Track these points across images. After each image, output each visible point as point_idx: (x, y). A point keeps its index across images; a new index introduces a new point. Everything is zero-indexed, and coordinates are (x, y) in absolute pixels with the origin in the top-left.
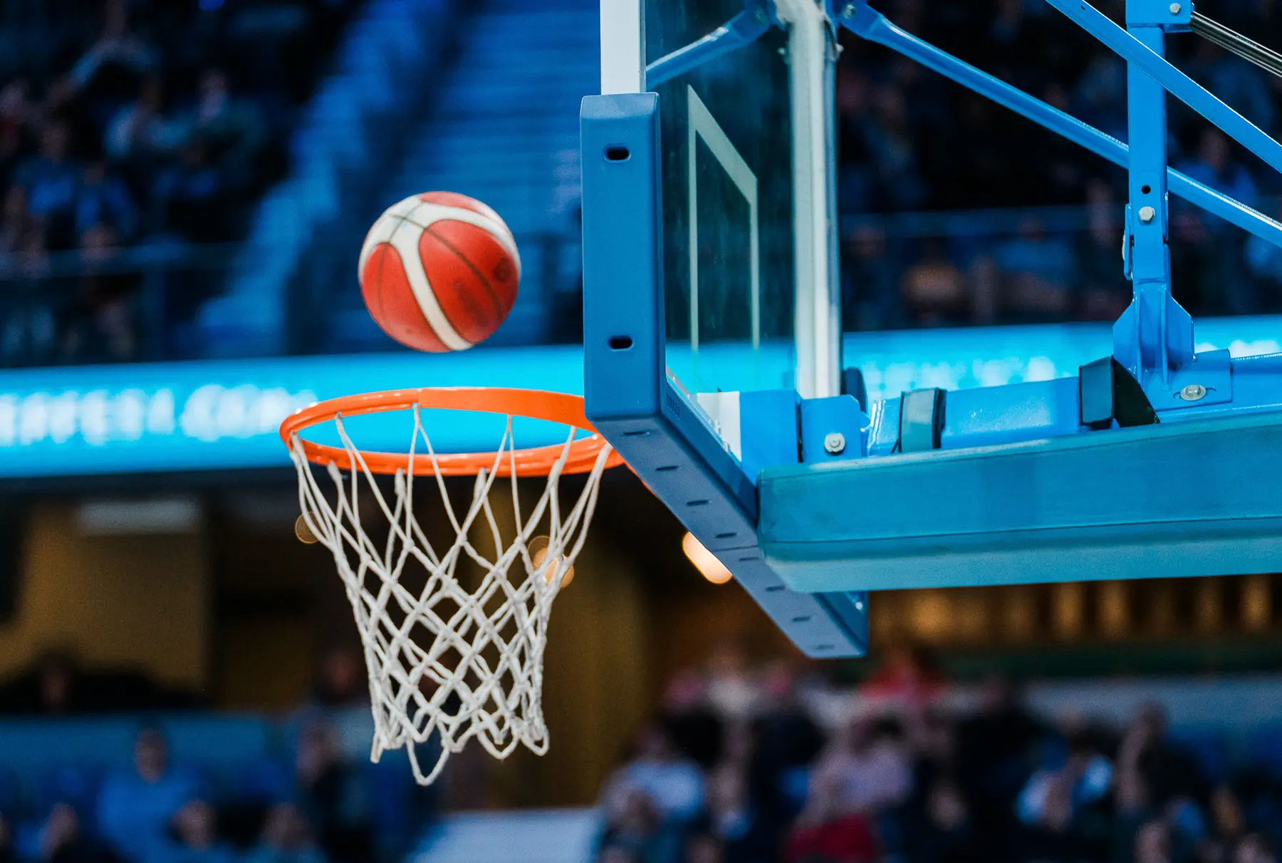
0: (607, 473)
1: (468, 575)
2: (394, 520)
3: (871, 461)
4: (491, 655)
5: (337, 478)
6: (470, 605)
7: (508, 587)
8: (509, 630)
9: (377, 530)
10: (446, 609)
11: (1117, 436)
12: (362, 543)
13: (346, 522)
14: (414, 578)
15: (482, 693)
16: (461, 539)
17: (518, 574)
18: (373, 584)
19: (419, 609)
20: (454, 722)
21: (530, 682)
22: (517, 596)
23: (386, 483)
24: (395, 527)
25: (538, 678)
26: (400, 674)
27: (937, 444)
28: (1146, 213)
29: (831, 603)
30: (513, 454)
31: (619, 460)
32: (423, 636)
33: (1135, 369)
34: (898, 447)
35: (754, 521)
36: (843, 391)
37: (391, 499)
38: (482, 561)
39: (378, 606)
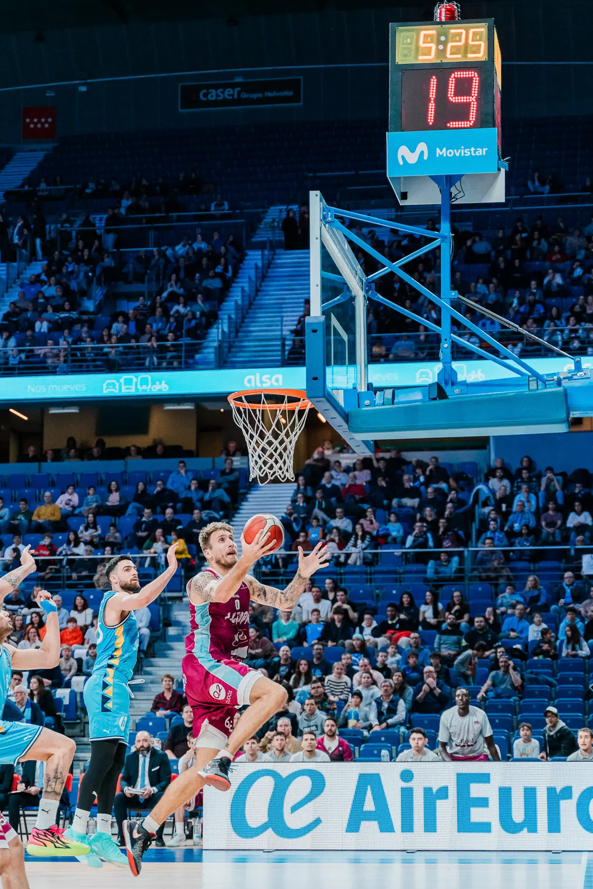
0: (310, 410)
1: (276, 435)
2: (257, 421)
3: (377, 408)
4: (281, 455)
5: (242, 410)
6: (276, 443)
7: (285, 438)
8: (285, 449)
9: (252, 423)
10: (270, 443)
11: (438, 402)
12: (249, 427)
13: (244, 420)
14: (262, 436)
15: (279, 465)
16: (274, 426)
17: (287, 435)
18: (252, 437)
19: (263, 444)
20: (272, 472)
21: (290, 463)
22: (287, 441)
23: (254, 411)
24: (257, 422)
25: (292, 462)
26: (258, 460)
27: (393, 403)
28: (446, 346)
29: (366, 443)
30: (287, 404)
31: (313, 406)
32: (264, 450)
33: (443, 385)
34: (383, 404)
35: (347, 421)
36: (368, 390)
37: (256, 416)
38: (279, 432)
39: (253, 443)
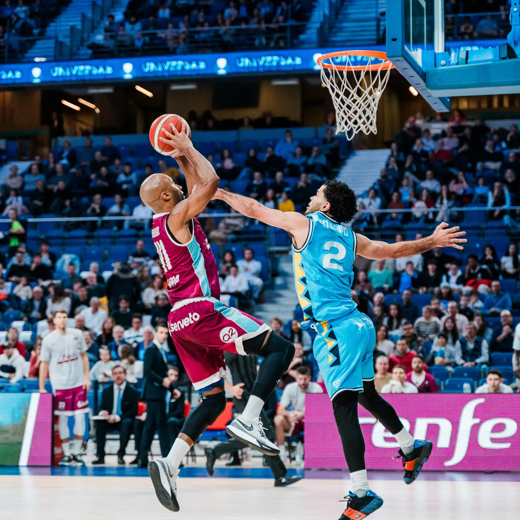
0: (391, 70)
1: (359, 93)
2: (343, 82)
3: (452, 67)
4: (364, 112)
5: (330, 72)
6: (360, 100)
7: (369, 96)
8: (369, 106)
9: (339, 84)
10: (354, 101)
11: (508, 61)
12: (335, 86)
13: (332, 82)
14: (347, 93)
15: (362, 120)
16: (358, 85)
17: (371, 93)
18: (338, 95)
19: (348, 101)
20: (357, 127)
21: (374, 119)
22: (371, 98)
23: (341, 73)
24: (343, 83)
25: (375, 117)
26: (344, 116)
27: (467, 63)
28: (515, 9)
29: (442, 99)
30: (371, 66)
31: (394, 67)
32: (349, 107)
33: (512, 45)
34: (458, 64)
35: (425, 80)
36: (445, 51)
37: (342, 77)
38: (363, 90)
39: (339, 100)
